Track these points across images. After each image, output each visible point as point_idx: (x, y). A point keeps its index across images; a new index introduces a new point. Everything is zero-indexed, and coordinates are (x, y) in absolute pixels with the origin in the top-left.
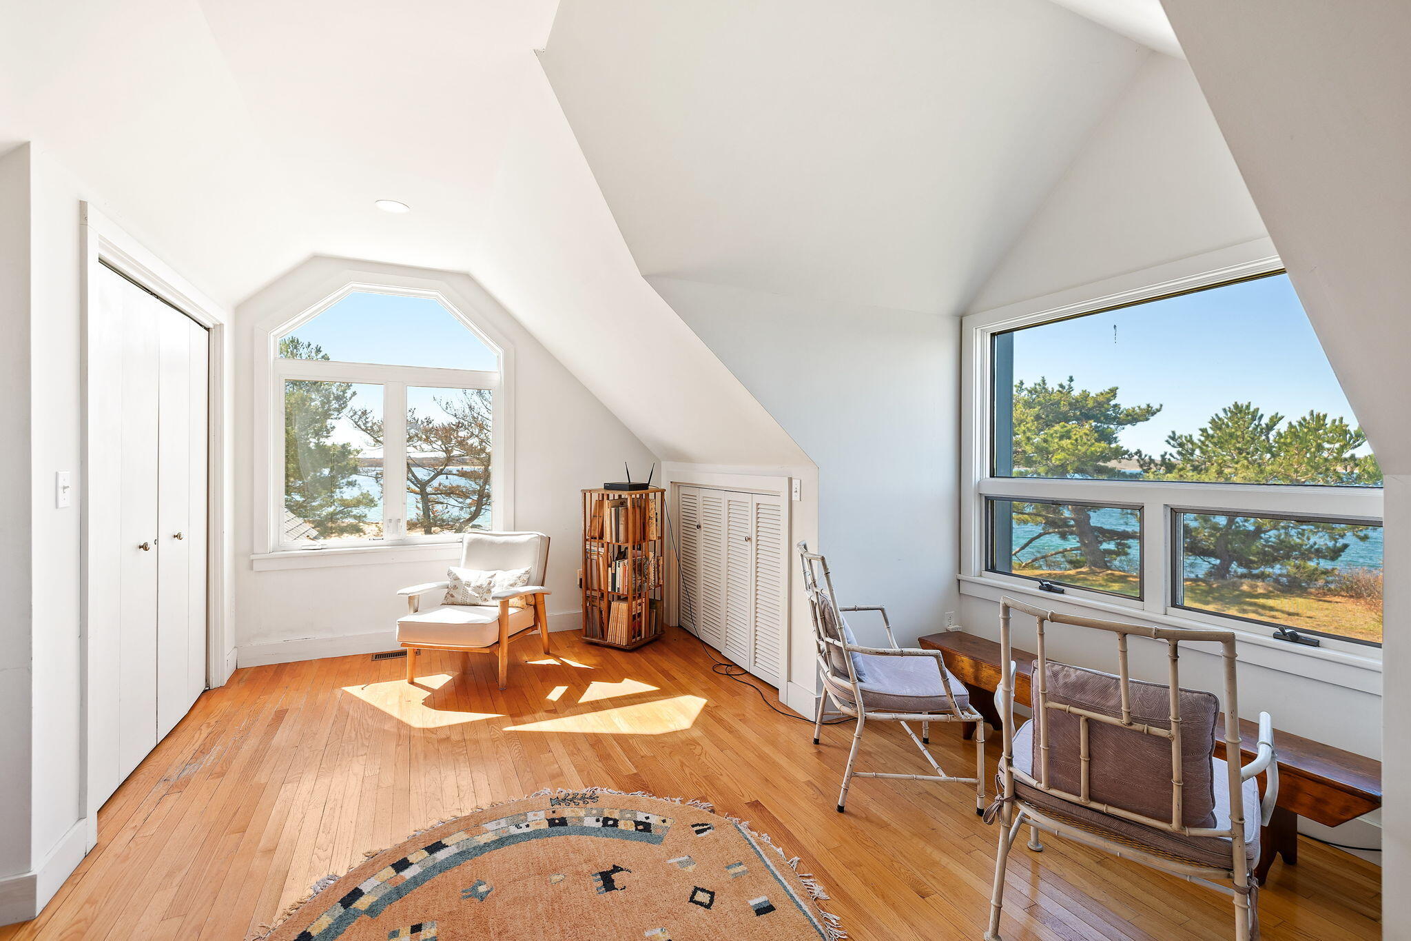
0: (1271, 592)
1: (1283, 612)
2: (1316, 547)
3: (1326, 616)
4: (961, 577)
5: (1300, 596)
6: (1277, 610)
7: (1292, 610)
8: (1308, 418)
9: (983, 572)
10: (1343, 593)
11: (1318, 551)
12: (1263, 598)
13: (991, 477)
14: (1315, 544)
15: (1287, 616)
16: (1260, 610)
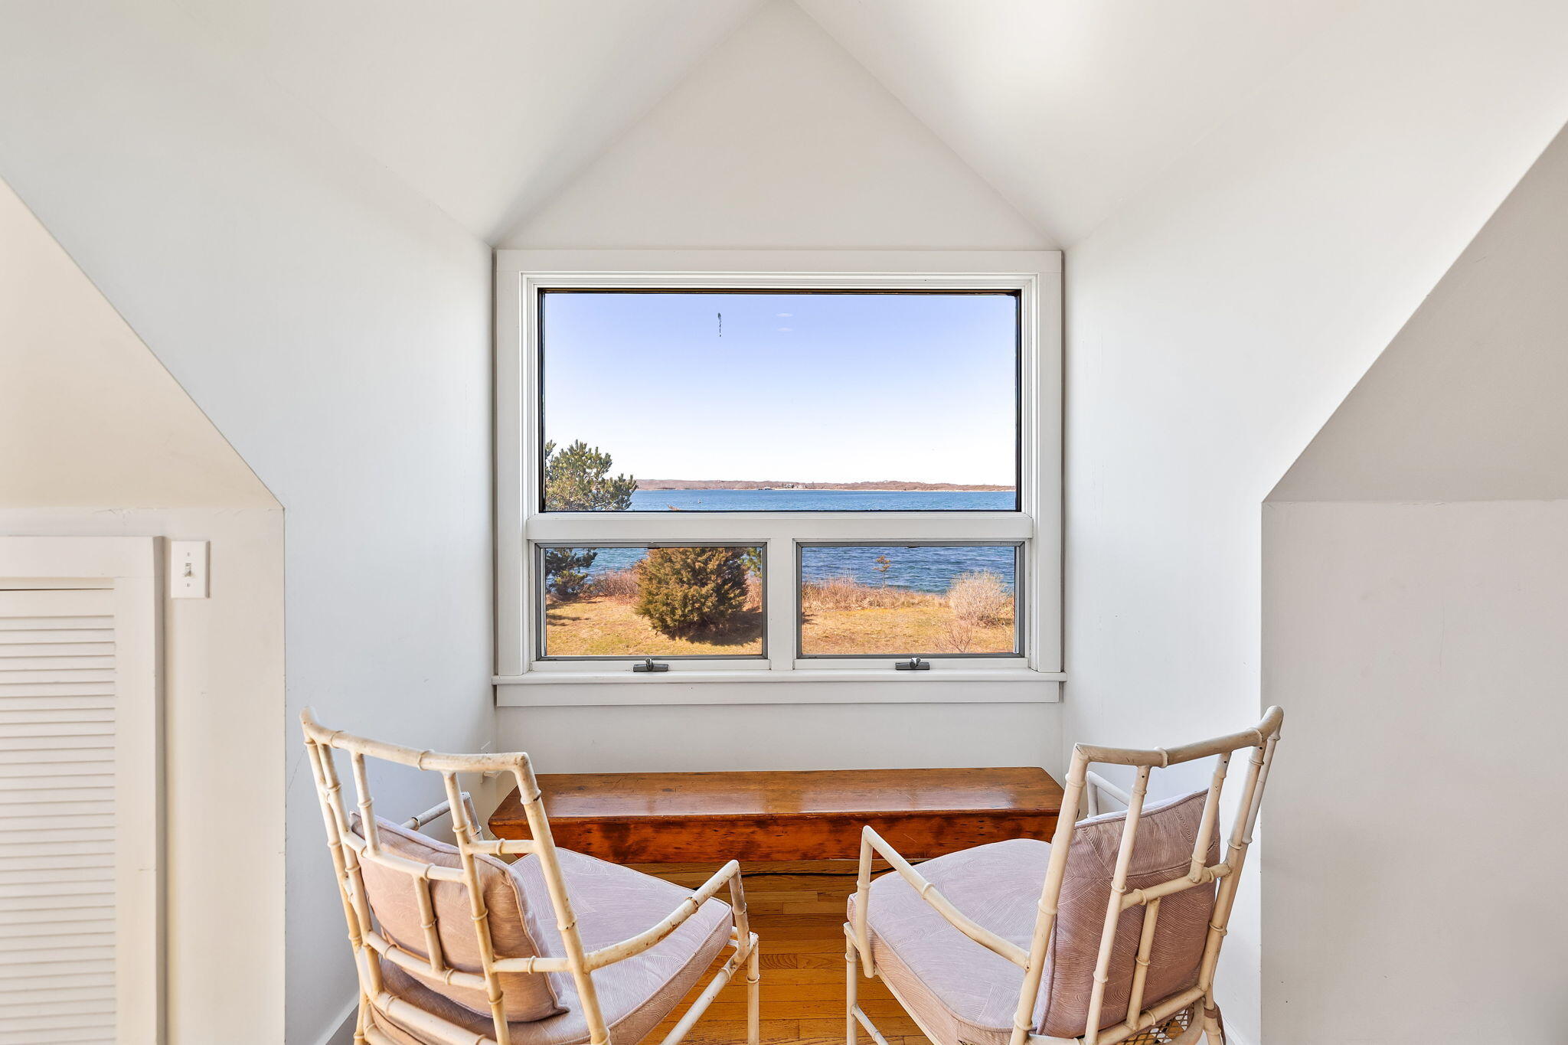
0: (555, 602)
1: (569, 618)
2: (576, 557)
3: (597, 615)
4: (497, 680)
5: (575, 602)
6: (564, 618)
7: (574, 616)
8: (574, 446)
9: (533, 663)
10: (601, 594)
11: (578, 560)
12: (552, 609)
13: (540, 512)
14: (575, 554)
15: (572, 622)
16: (553, 621)
